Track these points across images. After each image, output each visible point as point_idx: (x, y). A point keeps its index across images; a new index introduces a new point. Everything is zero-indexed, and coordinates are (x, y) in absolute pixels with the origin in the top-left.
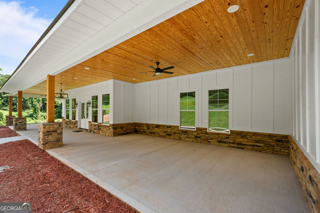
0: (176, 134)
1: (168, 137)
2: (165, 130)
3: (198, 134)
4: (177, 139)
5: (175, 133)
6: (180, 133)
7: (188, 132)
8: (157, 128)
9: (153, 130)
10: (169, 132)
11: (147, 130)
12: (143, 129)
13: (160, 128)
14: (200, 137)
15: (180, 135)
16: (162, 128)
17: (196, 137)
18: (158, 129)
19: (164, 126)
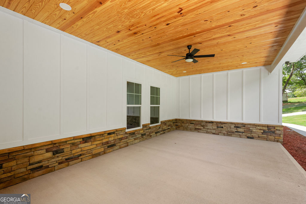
0: (123, 141)
1: (111, 150)
2: (104, 141)
3: (144, 132)
4: (124, 147)
5: (121, 139)
6: (127, 137)
7: (135, 133)
8: (86, 142)
9: (73, 152)
10: (112, 142)
11: (53, 158)
12: (30, 165)
13: (95, 141)
14: (145, 134)
15: (127, 140)
16: (98, 139)
17: (142, 135)
18: (87, 144)
19: (101, 135)
